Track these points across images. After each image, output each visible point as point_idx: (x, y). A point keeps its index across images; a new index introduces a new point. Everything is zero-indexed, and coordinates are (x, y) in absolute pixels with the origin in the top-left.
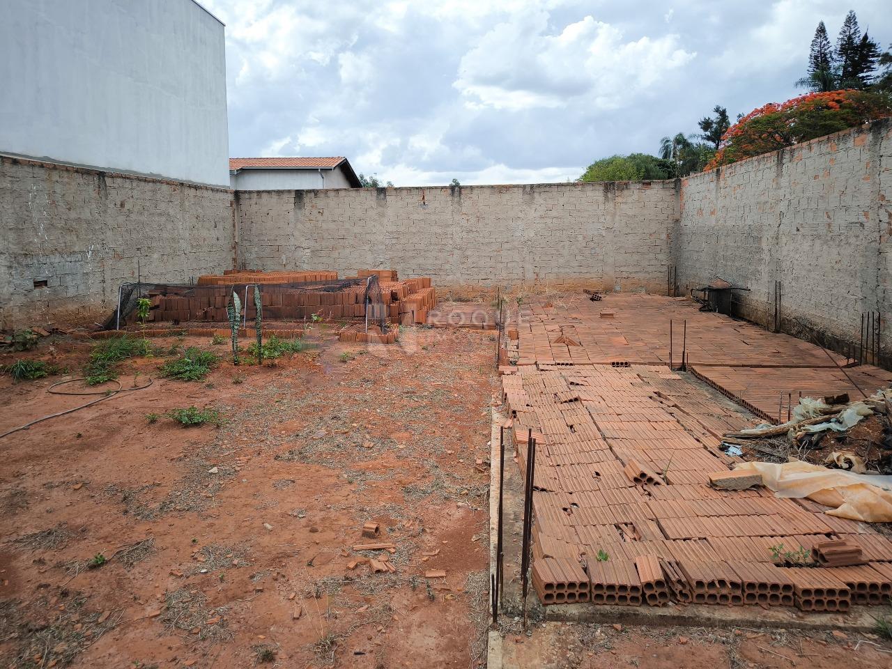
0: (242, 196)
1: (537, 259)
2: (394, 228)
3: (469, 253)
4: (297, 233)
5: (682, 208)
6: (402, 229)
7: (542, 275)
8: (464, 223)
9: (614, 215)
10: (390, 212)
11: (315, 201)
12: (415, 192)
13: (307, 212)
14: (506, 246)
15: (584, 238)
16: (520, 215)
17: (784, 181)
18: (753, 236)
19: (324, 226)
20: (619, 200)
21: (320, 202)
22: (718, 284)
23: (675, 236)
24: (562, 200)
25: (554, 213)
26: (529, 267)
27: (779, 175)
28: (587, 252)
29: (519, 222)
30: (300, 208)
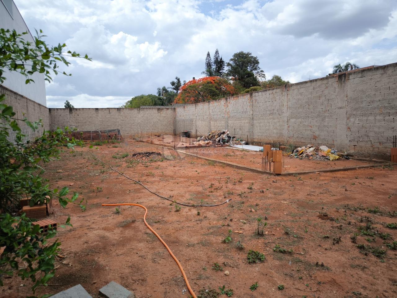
0: (51, 110)
1: (141, 128)
2: (101, 120)
3: (123, 126)
4: (70, 121)
5: (176, 115)
6: (104, 120)
7: (143, 132)
8: (121, 118)
9: (160, 116)
10: (100, 115)
11: (76, 111)
12: (107, 110)
13: (74, 115)
14: (133, 124)
15: (153, 122)
16: (137, 116)
17: (196, 110)
18: (192, 121)
19: (79, 119)
20: (161, 113)
21: (78, 112)
22: (186, 131)
23: (175, 122)
24: (147, 113)
25: (145, 116)
26: (139, 130)
27: (196, 109)
28: (154, 126)
29: (136, 118)
30: (71, 114)
